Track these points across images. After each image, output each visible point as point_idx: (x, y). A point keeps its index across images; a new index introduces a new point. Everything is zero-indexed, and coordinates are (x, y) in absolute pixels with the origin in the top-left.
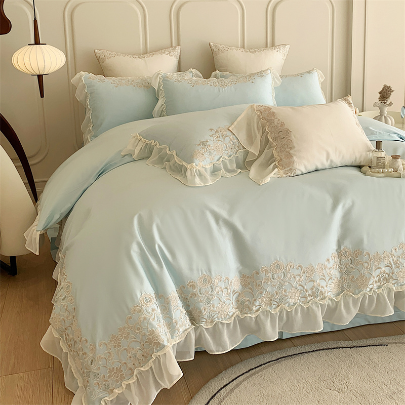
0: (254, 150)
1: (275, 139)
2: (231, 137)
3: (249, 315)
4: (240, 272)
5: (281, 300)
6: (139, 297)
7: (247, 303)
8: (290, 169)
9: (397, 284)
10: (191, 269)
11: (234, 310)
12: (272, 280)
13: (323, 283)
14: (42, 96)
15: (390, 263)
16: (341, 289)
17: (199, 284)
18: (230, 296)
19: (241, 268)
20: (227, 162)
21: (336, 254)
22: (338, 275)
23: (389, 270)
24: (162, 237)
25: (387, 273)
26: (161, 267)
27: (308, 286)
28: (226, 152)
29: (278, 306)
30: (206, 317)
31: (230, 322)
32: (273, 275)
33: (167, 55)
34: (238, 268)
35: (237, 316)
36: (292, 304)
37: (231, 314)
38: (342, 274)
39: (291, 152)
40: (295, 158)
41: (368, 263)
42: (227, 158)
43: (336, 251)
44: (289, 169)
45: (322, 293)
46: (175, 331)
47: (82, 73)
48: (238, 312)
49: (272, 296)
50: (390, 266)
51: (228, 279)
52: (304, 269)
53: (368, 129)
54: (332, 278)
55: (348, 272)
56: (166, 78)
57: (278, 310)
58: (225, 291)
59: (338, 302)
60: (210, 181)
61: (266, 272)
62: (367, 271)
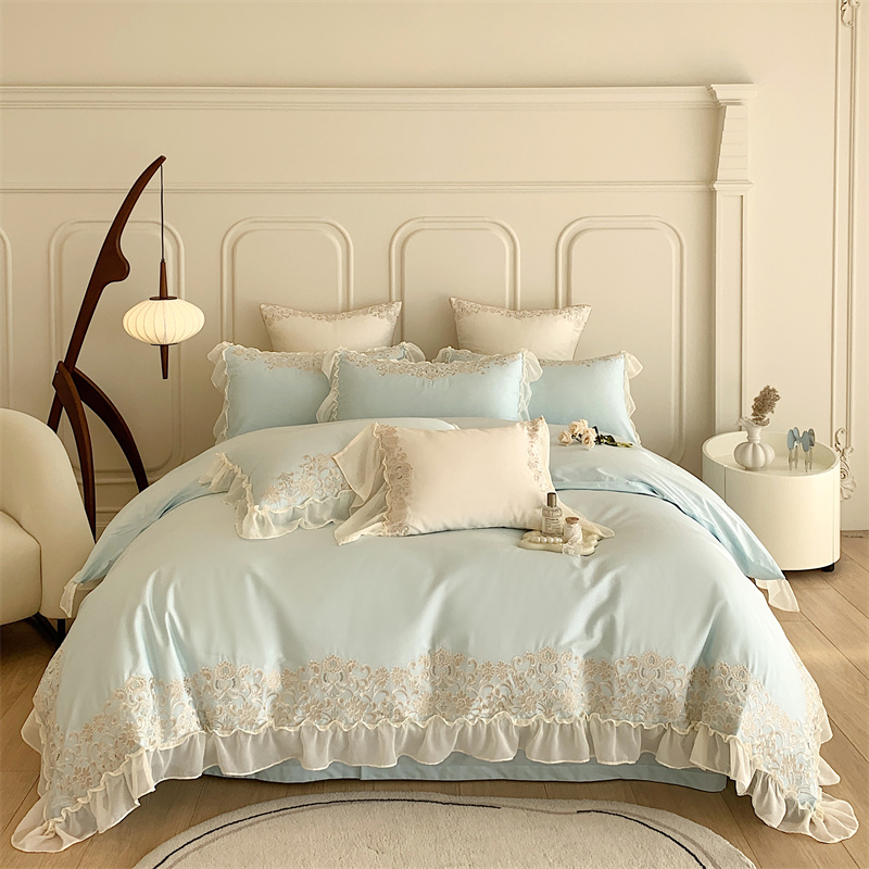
0: (362, 494)
1: (391, 477)
2: (333, 471)
3: (286, 728)
4: (282, 666)
5: (335, 714)
6: (126, 678)
7: (285, 711)
8: (400, 525)
9: (521, 716)
10: (208, 652)
11: (267, 719)
12: (323, 682)
13: (403, 699)
14: (165, 377)
15: (508, 681)
16: (433, 711)
17: (217, 674)
18: (261, 698)
19: (284, 660)
20: (318, 508)
21: (427, 656)
22: (428, 688)
23: (507, 690)
24: (177, 605)
25: (503, 696)
26: (167, 643)
27: (377, 697)
28: (319, 492)
29: (331, 721)
30: (222, 720)
31: (257, 733)
32: (325, 675)
33: (376, 316)
35: (271, 727)
36: (352, 721)
37: (260, 723)
38: (436, 688)
39: (405, 499)
40: (408, 508)
41: (472, 676)
42: (318, 501)
43: (429, 652)
44: (397, 524)
45: (398, 711)
46: (169, 733)
47: (225, 343)
48: (272, 722)
49: (322, 706)
50: (508, 685)
51: (261, 674)
52: (373, 673)
53: (593, 470)
54: (417, 692)
55: (444, 686)
56: (344, 360)
57: (328, 727)
58: (254, 689)
59: (425, 730)
60: (275, 533)
61: (316, 670)
62: (470, 688)
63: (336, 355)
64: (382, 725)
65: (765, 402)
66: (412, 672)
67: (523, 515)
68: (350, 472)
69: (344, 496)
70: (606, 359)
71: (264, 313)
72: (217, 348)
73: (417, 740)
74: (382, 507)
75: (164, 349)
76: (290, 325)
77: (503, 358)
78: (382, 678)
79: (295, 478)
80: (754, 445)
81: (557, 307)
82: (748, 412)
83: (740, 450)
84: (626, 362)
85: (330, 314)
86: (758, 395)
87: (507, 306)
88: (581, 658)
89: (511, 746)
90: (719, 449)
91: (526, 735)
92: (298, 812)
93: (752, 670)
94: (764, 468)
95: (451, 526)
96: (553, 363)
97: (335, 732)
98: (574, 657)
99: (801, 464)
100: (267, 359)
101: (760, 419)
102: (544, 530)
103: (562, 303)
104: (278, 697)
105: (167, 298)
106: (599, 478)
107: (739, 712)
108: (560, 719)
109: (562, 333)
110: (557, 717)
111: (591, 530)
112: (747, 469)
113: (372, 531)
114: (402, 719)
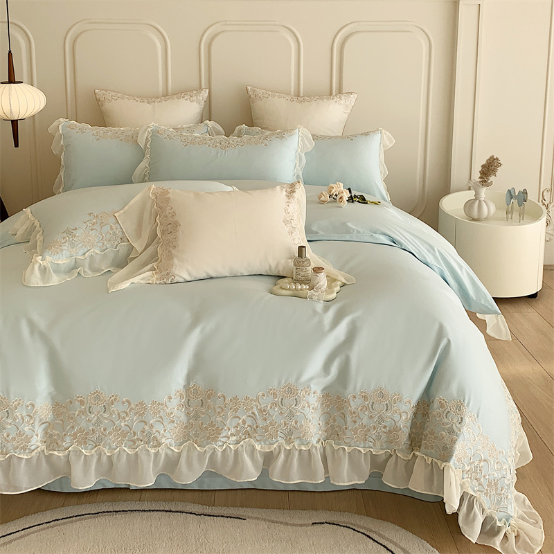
1: (163, 232)
3: (56, 453)
4: (52, 398)
5: (99, 440)
7: (55, 437)
8: (168, 274)
9: (265, 443)
11: (39, 444)
12: (88, 413)
13: (160, 428)
14: (16, 145)
15: (253, 413)
16: (186, 437)
18: (33, 427)
19: (55, 393)
20: (98, 258)
21: (183, 391)
22: (183, 418)
23: (252, 421)
25: (249, 426)
27: (137, 426)
28: (100, 245)
29: (96, 447)
31: (29, 457)
32: (90, 407)
33: (187, 100)
34: (50, 394)
35: (43, 451)
36: (115, 447)
37: (33, 448)
38: (190, 418)
41: (222, 408)
42: (98, 252)
43: (184, 387)
45: (155, 439)
47: (62, 120)
48: (43, 447)
49: (87, 434)
50: (253, 416)
51: (33, 405)
52: (133, 406)
53: (344, 224)
54: (173, 422)
55: (196, 417)
56: (155, 133)
57: (93, 451)
58: (27, 419)
59: (180, 454)
60: (55, 280)
61: (82, 403)
62: (219, 419)
63: (149, 129)
64: (141, 450)
65: (490, 168)
66: (168, 404)
67: (277, 264)
68: (129, 227)
69: (123, 248)
70: (366, 134)
71: (98, 97)
72: (55, 123)
73: (173, 463)
74: (154, 258)
75: (15, 123)
76: (118, 107)
77: (282, 133)
78: (141, 410)
79: (78, 233)
80: (480, 201)
81: (331, 94)
82: (476, 176)
83: (469, 205)
84: (382, 138)
85: (152, 98)
86: (484, 162)
87: (292, 94)
88: (319, 393)
89: (256, 467)
90: (452, 204)
91: (269, 458)
92: (68, 523)
93: (468, 403)
94: (486, 219)
95: (213, 274)
96: (324, 138)
97: (100, 456)
98: (312, 392)
99: (516, 215)
100: (94, 132)
101: (485, 181)
102: (294, 278)
103: (335, 91)
104: (49, 426)
105: (15, 82)
106: (348, 231)
107: (454, 442)
108: (300, 445)
109: (334, 115)
110: (296, 444)
111: (335, 277)
112: (473, 220)
113: (142, 279)
114: (159, 445)
